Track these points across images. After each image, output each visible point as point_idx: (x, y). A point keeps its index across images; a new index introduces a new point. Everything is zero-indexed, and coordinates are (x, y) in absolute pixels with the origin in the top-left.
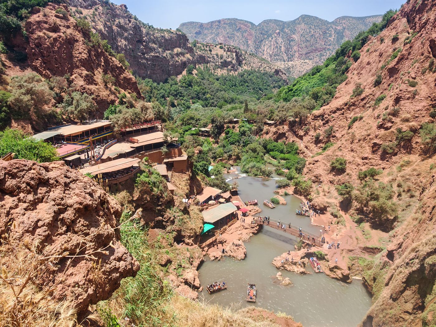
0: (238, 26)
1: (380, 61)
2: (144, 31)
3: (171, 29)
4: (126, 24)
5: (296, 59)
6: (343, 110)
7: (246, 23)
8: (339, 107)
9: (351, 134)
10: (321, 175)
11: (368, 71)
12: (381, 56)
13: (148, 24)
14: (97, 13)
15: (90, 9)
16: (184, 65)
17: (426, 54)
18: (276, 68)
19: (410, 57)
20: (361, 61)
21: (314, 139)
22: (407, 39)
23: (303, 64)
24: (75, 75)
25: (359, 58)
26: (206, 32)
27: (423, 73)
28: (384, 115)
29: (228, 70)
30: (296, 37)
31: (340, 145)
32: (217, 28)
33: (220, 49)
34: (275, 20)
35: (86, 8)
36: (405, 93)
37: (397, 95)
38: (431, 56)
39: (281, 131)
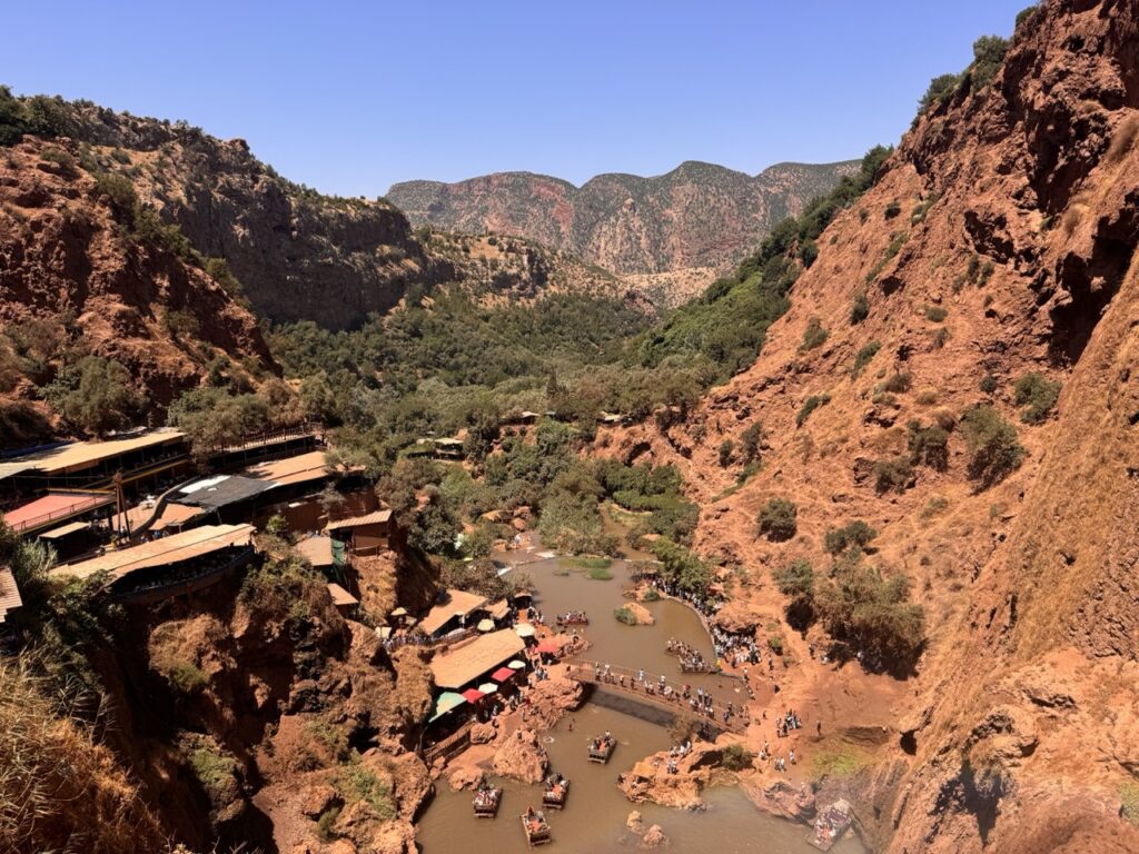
0: (535, 190)
1: (863, 263)
2: (293, 204)
3: (363, 198)
4: (245, 186)
5: (677, 266)
6: (783, 383)
7: (553, 184)
8: (773, 377)
9: (802, 440)
10: (736, 545)
11: (837, 288)
12: (864, 252)
13: (303, 185)
14: (169, 160)
15: (151, 150)
16: (399, 286)
17: (960, 244)
18: (628, 288)
19: (927, 252)
20: (821, 266)
21: (718, 456)
22: (918, 210)
23: (694, 277)
24: (90, 314)
25: (814, 258)
26: (455, 205)
27: (957, 290)
28: (876, 391)
29: (510, 296)
30: (674, 214)
31: (777, 469)
32: (483, 196)
33: (490, 247)
34: (623, 175)
35: (140, 147)
36: (919, 338)
37: (903, 341)
38: (972, 248)
39: (638, 440)
